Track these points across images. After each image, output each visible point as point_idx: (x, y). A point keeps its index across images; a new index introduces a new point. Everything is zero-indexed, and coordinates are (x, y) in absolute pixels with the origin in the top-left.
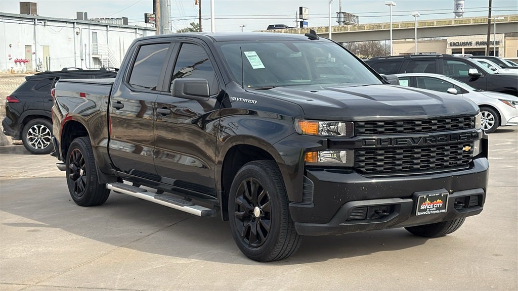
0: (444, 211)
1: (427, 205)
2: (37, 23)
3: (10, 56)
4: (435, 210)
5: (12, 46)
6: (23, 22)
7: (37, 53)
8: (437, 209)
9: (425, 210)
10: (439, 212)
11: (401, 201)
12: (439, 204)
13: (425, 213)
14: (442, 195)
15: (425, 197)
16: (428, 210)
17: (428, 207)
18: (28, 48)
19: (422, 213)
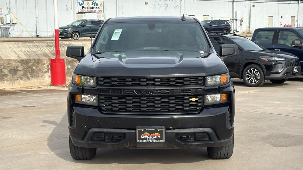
0: (162, 141)
1: (146, 135)
2: (300, 3)
3: (281, 23)
4: (154, 140)
5: (283, 17)
6: (291, 3)
7: (299, 21)
8: (156, 139)
9: (145, 139)
10: (157, 141)
11: (126, 131)
12: (157, 136)
13: (144, 141)
14: (159, 130)
15: (142, 130)
16: (148, 139)
17: (147, 137)
18: (293, 18)
19: (142, 141)
